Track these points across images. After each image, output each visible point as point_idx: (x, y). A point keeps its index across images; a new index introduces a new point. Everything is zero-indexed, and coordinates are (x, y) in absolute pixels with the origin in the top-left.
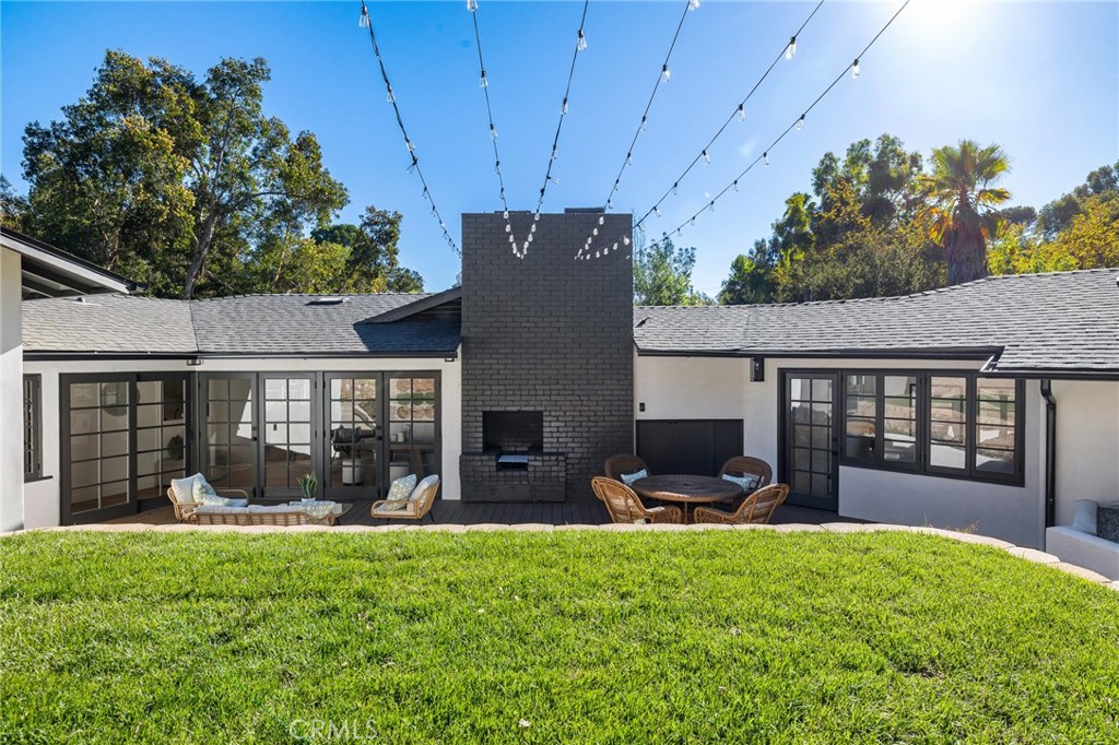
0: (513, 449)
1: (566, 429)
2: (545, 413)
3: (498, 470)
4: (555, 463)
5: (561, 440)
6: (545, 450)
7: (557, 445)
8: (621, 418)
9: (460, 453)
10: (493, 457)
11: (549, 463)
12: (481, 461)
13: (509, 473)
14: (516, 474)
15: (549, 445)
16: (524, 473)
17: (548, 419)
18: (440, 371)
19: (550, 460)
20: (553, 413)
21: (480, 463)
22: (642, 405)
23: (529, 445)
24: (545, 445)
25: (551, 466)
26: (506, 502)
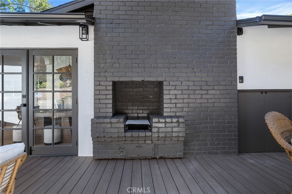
0: (136, 115)
1: (182, 97)
2: (165, 83)
3: (126, 131)
4: (176, 125)
5: (178, 105)
6: (165, 114)
7: (175, 110)
8: (227, 87)
9: (93, 117)
10: (122, 120)
11: (171, 125)
12: (111, 123)
13: (135, 134)
14: (142, 134)
15: (169, 110)
16: (148, 134)
17: (168, 88)
18: (76, 49)
19: (172, 122)
20: (171, 83)
21: (109, 125)
22: (241, 78)
23: (147, 112)
24: (165, 110)
25: (172, 128)
26: (132, 159)
